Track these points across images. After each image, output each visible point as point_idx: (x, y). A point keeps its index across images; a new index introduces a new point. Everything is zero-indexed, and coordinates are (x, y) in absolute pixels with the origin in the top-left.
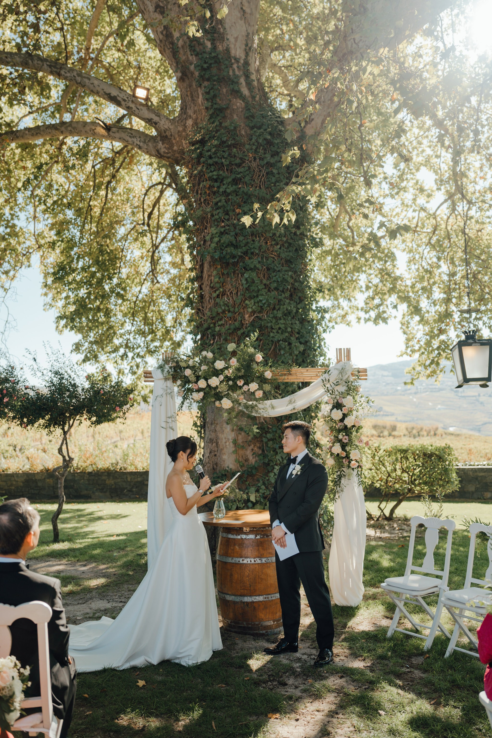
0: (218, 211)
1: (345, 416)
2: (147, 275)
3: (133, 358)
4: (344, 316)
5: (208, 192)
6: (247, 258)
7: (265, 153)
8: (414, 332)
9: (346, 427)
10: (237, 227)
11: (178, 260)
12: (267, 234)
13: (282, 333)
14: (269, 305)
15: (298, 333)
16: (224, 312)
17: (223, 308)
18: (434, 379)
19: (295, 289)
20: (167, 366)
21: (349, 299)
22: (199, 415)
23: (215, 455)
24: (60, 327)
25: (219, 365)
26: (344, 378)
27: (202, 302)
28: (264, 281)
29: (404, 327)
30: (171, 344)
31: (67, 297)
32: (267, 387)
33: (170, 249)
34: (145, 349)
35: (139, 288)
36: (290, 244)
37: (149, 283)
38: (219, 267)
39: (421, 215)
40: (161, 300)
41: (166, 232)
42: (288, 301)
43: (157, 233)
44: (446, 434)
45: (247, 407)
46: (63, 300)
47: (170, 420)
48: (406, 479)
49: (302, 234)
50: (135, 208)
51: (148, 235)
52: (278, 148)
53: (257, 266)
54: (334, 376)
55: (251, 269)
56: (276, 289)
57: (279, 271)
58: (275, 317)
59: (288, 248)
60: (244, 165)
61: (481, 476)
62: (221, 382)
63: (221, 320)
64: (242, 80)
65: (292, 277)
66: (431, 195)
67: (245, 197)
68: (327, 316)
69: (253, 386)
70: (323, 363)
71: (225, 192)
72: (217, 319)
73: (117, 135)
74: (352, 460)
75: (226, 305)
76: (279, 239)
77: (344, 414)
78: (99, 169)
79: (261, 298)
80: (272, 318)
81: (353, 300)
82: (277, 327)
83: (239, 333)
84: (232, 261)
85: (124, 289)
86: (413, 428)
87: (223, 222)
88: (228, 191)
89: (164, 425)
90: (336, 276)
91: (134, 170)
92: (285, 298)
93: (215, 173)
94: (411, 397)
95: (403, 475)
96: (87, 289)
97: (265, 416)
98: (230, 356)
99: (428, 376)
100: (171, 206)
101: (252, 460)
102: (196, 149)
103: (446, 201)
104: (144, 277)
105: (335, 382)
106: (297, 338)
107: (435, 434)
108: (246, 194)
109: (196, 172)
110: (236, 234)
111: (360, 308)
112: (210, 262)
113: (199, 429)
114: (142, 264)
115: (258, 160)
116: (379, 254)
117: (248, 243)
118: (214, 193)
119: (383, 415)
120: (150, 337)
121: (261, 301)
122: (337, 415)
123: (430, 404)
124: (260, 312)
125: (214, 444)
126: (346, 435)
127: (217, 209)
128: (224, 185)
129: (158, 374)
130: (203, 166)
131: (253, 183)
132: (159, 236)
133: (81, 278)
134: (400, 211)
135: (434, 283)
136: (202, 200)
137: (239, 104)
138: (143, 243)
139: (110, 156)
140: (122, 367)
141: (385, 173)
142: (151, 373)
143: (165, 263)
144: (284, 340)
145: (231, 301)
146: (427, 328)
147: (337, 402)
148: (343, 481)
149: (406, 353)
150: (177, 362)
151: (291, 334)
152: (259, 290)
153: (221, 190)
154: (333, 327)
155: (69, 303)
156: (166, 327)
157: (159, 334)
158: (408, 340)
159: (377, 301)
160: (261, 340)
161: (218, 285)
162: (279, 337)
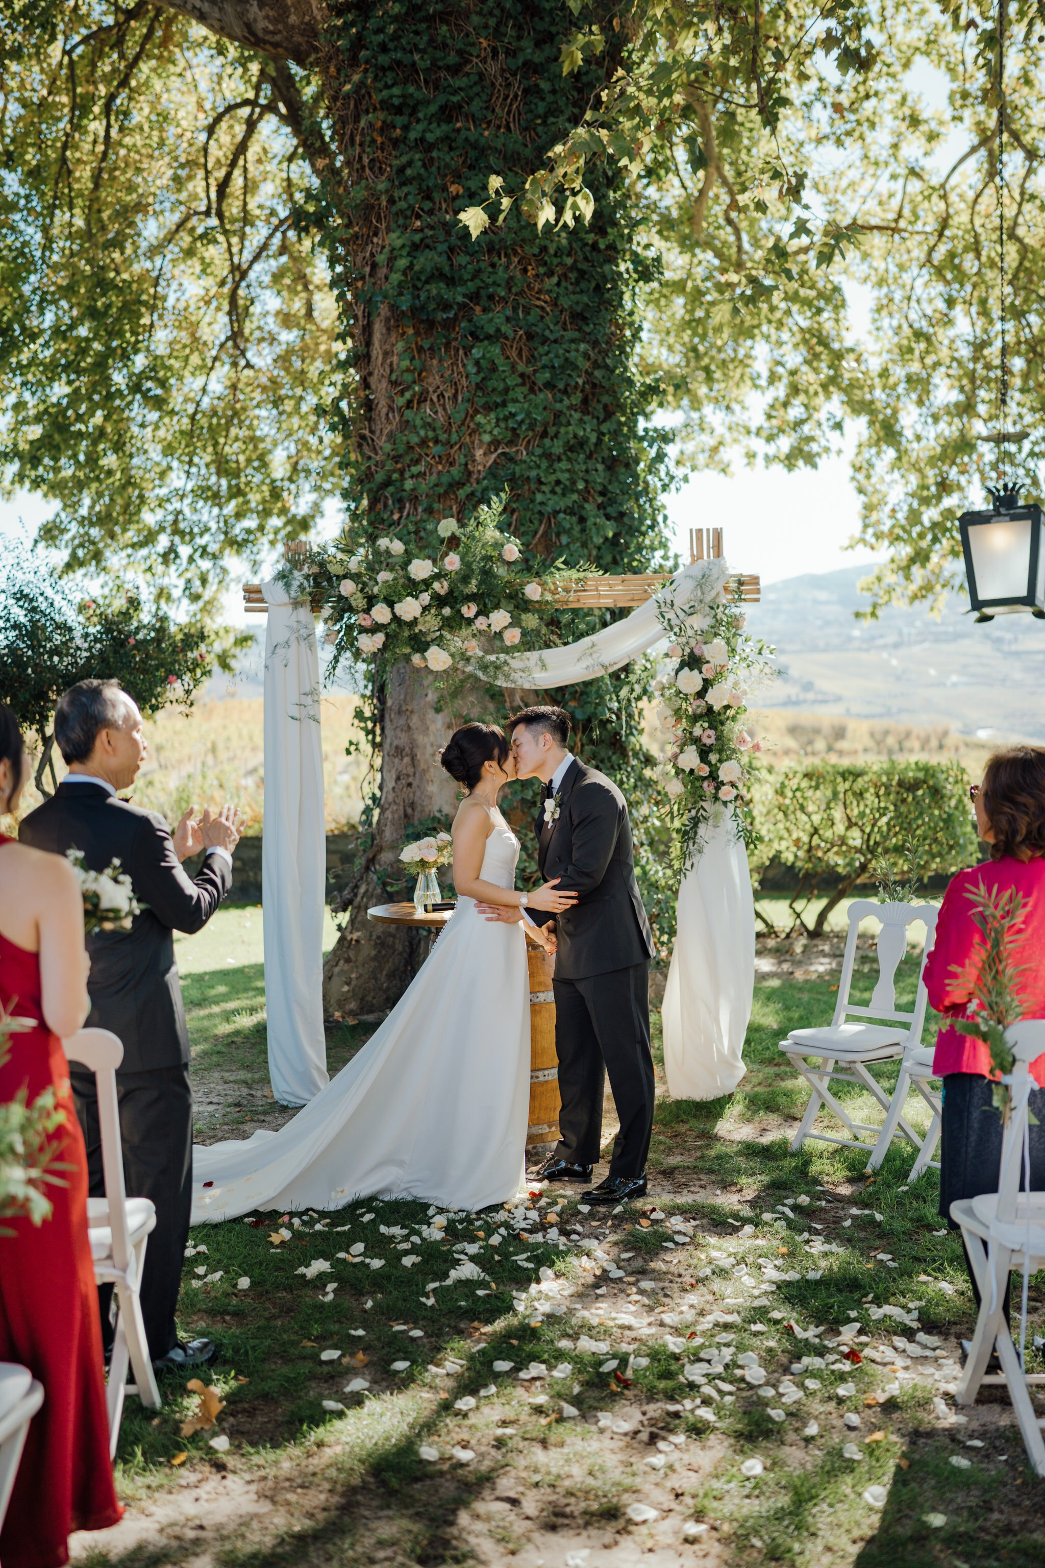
0: (405, 189)
1: (707, 684)
2: (222, 346)
3: (191, 559)
4: (715, 450)
5: (379, 140)
6: (478, 309)
7: (519, 38)
8: (883, 488)
9: (710, 709)
10: (454, 232)
11: (298, 305)
12: (527, 248)
13: (564, 495)
14: (531, 427)
15: (602, 494)
16: (424, 443)
17: (422, 433)
18: (927, 603)
19: (594, 386)
20: (296, 573)
21: (728, 408)
22: (368, 693)
23: (410, 785)
24: (6, 483)
25: (421, 569)
26: (708, 599)
27: (370, 420)
28: (521, 367)
29: (860, 476)
30: (286, 524)
31: (19, 406)
32: (531, 621)
33: (277, 277)
34: (222, 537)
35: (199, 382)
36: (582, 274)
37: (227, 367)
38: (411, 331)
39: (909, 188)
40: (257, 412)
41: (265, 232)
42: (577, 416)
43: (243, 237)
44: (967, 745)
45: (484, 667)
46: (10, 414)
47: (308, 700)
48: (858, 843)
49: (612, 247)
50: (182, 166)
51: (221, 238)
52: (553, 23)
53: (503, 329)
54: (683, 594)
55: (488, 337)
56: (550, 385)
57: (556, 341)
58: (547, 455)
59: (577, 283)
60: (467, 69)
62: (425, 609)
63: (417, 462)
65: (586, 356)
66: (938, 135)
67: (473, 154)
68: (672, 450)
69: (500, 618)
70: (661, 566)
71: (422, 139)
72: (407, 460)
74: (722, 783)
75: (428, 425)
76: (556, 261)
77: (705, 681)
78: (81, 57)
79: (512, 408)
80: (540, 456)
81: (736, 407)
82: (553, 478)
83: (462, 493)
84: (441, 316)
85: (163, 383)
86: (887, 733)
87: (418, 217)
88: (430, 137)
89: (295, 711)
90: (694, 349)
91: (174, 63)
92: (571, 407)
93: (396, 91)
94: (885, 655)
95: (849, 834)
96: (70, 383)
97: (527, 686)
98: (444, 548)
99: (914, 597)
100: (276, 161)
102: (347, 26)
103: (974, 150)
104: (214, 353)
105: (686, 608)
106: (600, 507)
107: (941, 747)
108: (474, 146)
109: (348, 87)
110: (452, 249)
111: (754, 429)
112: (387, 320)
113: (370, 725)
114: (207, 319)
115: (502, 57)
116: (803, 292)
117: (479, 271)
118: (395, 143)
119: (815, 702)
120: (231, 507)
121: (513, 415)
122: (691, 681)
123: (932, 672)
124: (510, 443)
125: (407, 760)
126: (710, 727)
127: (403, 184)
128: (418, 121)
129: (278, 595)
130: (366, 71)
131: (490, 116)
132: (247, 243)
133: (53, 355)
134: (859, 176)
135: (937, 364)
136: (366, 161)
138: (206, 267)
139: (110, 20)
140: (166, 581)
141: (821, 80)
142: (260, 592)
143: (266, 314)
144: (570, 511)
145: (441, 418)
146: (914, 480)
147: (692, 653)
148: (702, 829)
149: (863, 540)
150: (322, 565)
151: (586, 495)
152: (507, 390)
153: (413, 135)
154: (686, 479)
155: (25, 422)
156: (273, 481)
157: (254, 498)
158: (869, 508)
159: (796, 412)
160: (513, 511)
161: (408, 377)
162: (556, 502)
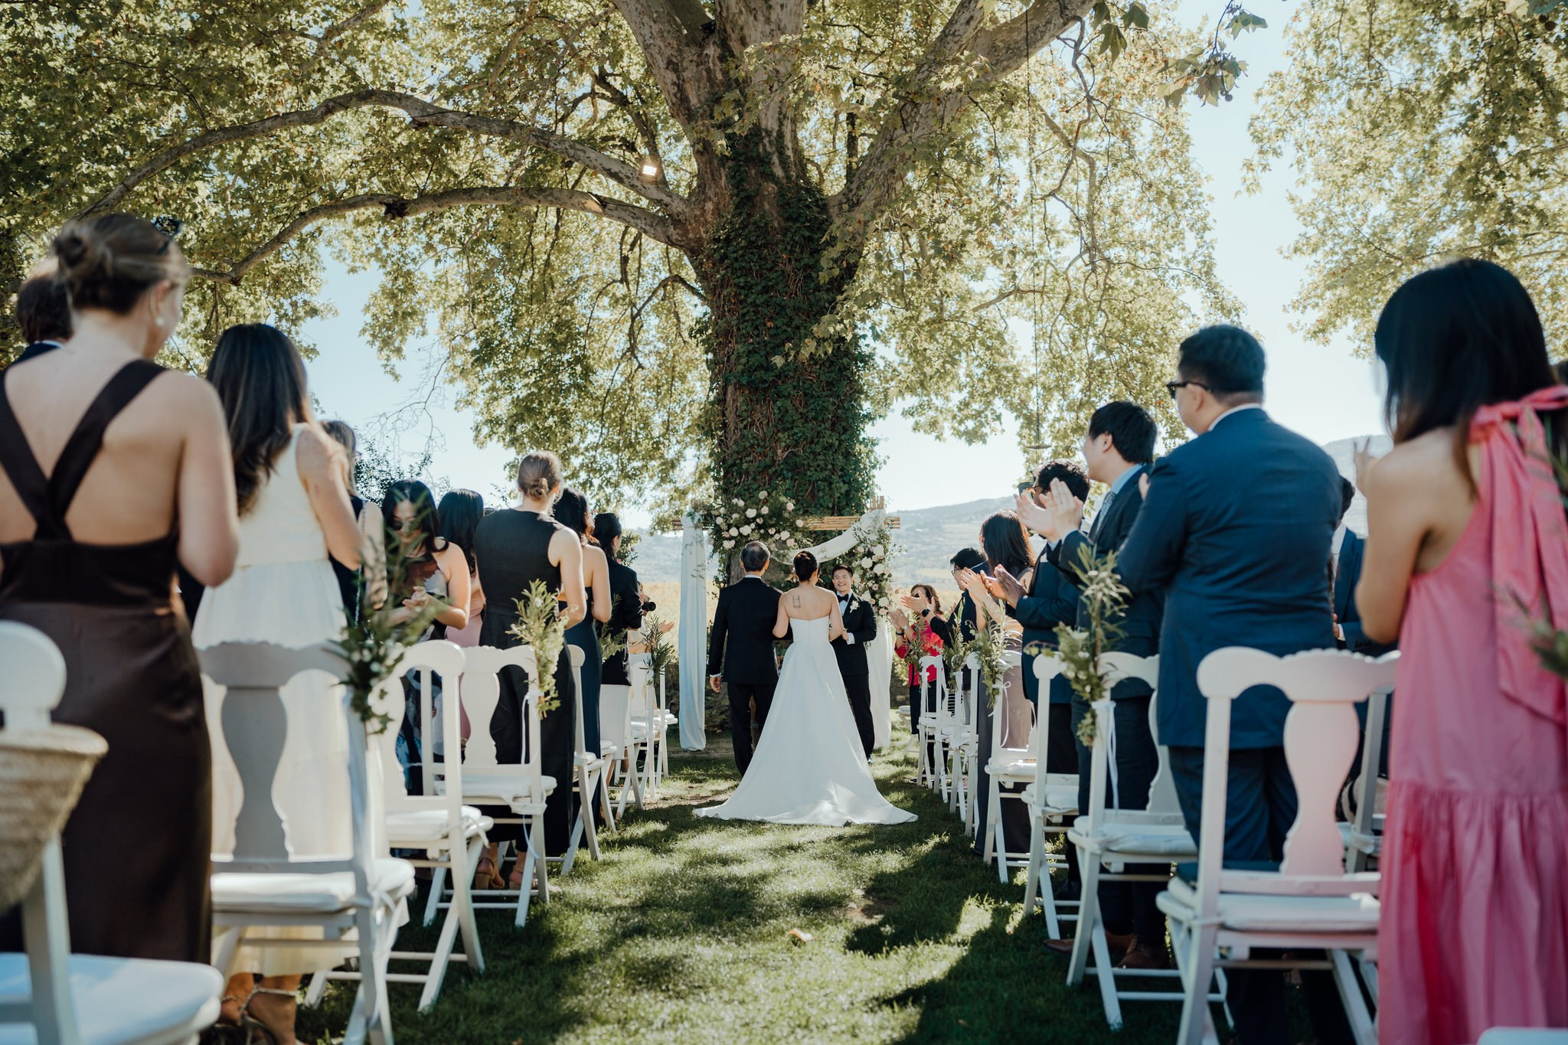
0: (745, 324)
1: (875, 564)
2: (623, 353)
5: (733, 300)
6: (780, 382)
7: (802, 253)
9: (876, 574)
13: (821, 471)
14: (806, 438)
16: (752, 446)
17: (751, 441)
19: (839, 418)
20: (697, 514)
22: (723, 569)
24: (481, 437)
25: (751, 513)
26: (877, 527)
28: (801, 410)
32: (799, 535)
34: (619, 472)
38: (747, 392)
40: (645, 395)
42: (828, 432)
45: (778, 555)
53: (792, 391)
54: (866, 524)
55: (785, 396)
56: (815, 418)
57: (818, 396)
58: (813, 453)
60: (776, 269)
62: (753, 530)
63: (748, 455)
64: (775, 159)
65: (833, 403)
68: (877, 448)
69: (785, 535)
71: (754, 302)
72: (744, 454)
73: (615, 213)
75: (755, 437)
77: (874, 562)
79: (796, 430)
80: (809, 453)
82: (815, 463)
83: (771, 471)
84: (762, 385)
87: (751, 338)
88: (758, 301)
92: (825, 428)
98: (761, 504)
103: (1082, 253)
105: (867, 531)
106: (839, 477)
108: (779, 305)
109: (719, 276)
110: (767, 354)
112: (735, 384)
115: (793, 262)
118: (741, 302)
120: (626, 454)
121: (796, 433)
124: (795, 446)
126: (876, 582)
127: (744, 322)
128: (752, 293)
129: (688, 522)
130: (728, 269)
137: (771, 188)
144: (824, 480)
145: (761, 434)
147: (869, 551)
150: (709, 510)
151: (833, 471)
152: (793, 421)
153: (749, 300)
160: (795, 480)
161: (745, 414)
162: (816, 476)
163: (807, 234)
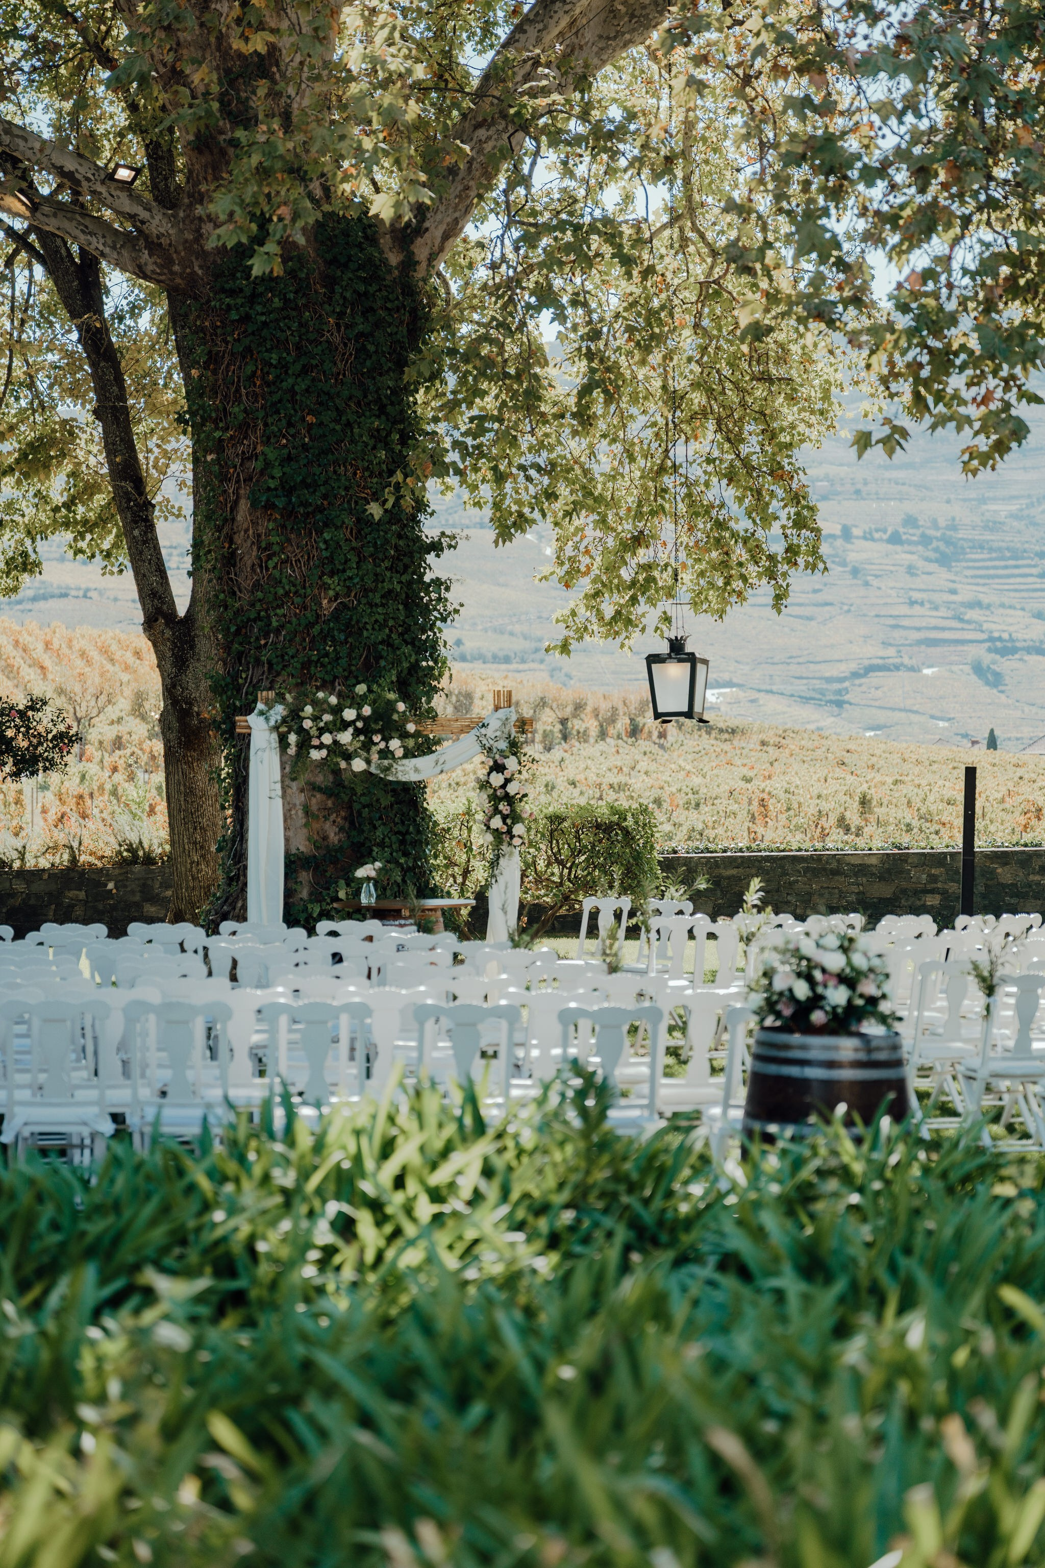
0: (276, 418)
1: (507, 781)
6: (326, 503)
9: (507, 794)
10: (311, 451)
12: (359, 462)
13: (380, 630)
16: (287, 594)
25: (349, 714)
26: (506, 731)
27: (235, 566)
28: (354, 544)
32: (411, 743)
38: (279, 516)
45: (382, 769)
53: (346, 521)
54: (492, 729)
55: (336, 526)
58: (371, 605)
60: (321, 339)
61: (729, 878)
62: (353, 738)
69: (394, 744)
74: (514, 836)
75: (292, 583)
76: (376, 468)
77: (506, 779)
79: (349, 573)
80: (365, 604)
82: (374, 620)
87: (285, 438)
92: (386, 569)
101: (334, 837)
105: (493, 737)
110: (309, 463)
115: (342, 329)
117: (328, 478)
118: (269, 385)
121: (349, 578)
122: (497, 779)
124: (347, 596)
126: (508, 805)
127: (275, 415)
128: (288, 375)
129: (260, 723)
144: (385, 643)
145: (300, 578)
147: (497, 763)
148: (501, 861)
152: (345, 560)
153: (285, 385)
163: (362, 288)
